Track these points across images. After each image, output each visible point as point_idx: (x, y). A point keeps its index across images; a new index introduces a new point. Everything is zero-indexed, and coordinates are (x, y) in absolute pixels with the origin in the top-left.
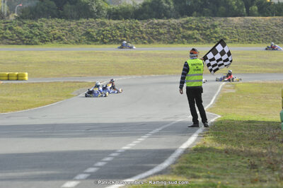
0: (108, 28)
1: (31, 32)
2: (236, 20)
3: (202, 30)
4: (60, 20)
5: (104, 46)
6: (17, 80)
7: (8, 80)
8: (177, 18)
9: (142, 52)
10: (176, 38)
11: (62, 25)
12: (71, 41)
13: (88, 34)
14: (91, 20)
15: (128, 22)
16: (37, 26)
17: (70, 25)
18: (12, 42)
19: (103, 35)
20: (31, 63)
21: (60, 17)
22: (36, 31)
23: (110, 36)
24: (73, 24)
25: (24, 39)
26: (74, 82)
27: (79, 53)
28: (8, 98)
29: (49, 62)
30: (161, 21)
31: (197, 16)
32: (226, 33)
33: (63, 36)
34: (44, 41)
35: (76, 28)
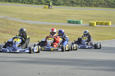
6: (106, 25)
7: (101, 25)
18: (104, 6)
20: (113, 17)
25: (110, 5)
28: (100, 34)
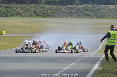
0: (45, 9)
1: (6, 10)
2: (111, 6)
3: (93, 11)
4: (21, 5)
5: (43, 18)
8: (81, 4)
9: (63, 22)
10: (80, 15)
11: (22, 8)
12: (26, 15)
13: (35, 12)
14: (37, 5)
15: (56, 6)
16: (9, 7)
17: (26, 7)
19: (43, 13)
20: (6, 26)
21: (21, 3)
22: (9, 10)
23: (46, 13)
24: (28, 7)
25: (2, 14)
26: (29, 36)
27: (30, 22)
29: (15, 26)
30: (73, 6)
31: (91, 4)
32: (106, 13)
33: (23, 13)
34: (12, 15)
35: (29, 9)
